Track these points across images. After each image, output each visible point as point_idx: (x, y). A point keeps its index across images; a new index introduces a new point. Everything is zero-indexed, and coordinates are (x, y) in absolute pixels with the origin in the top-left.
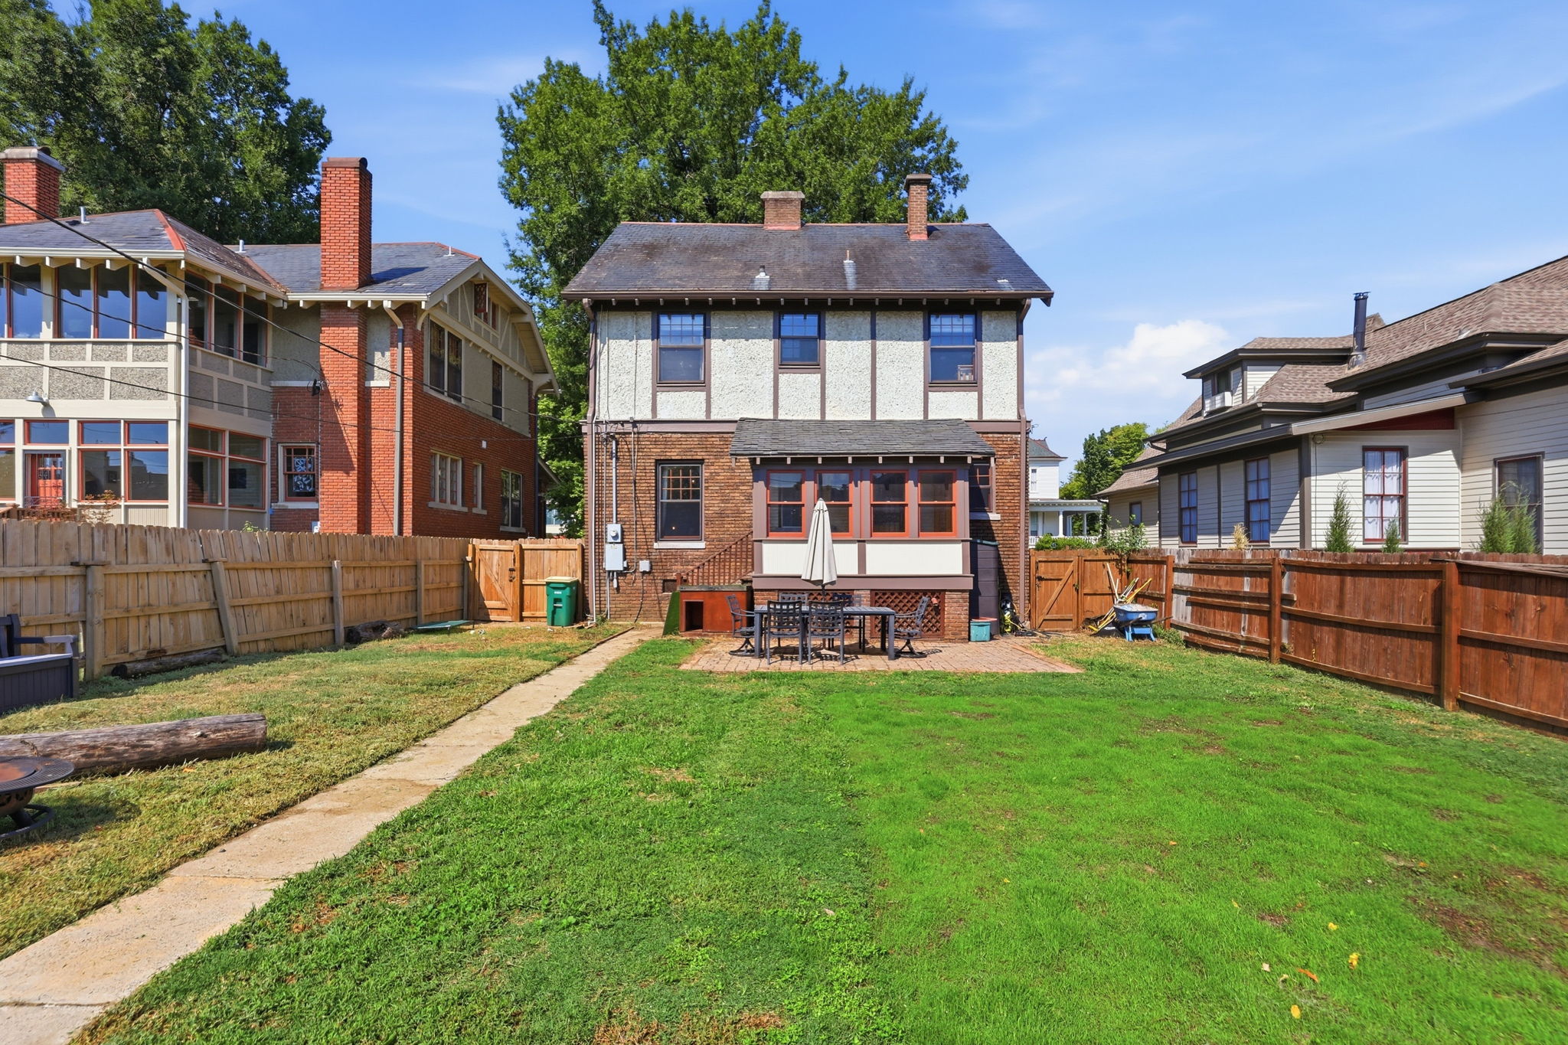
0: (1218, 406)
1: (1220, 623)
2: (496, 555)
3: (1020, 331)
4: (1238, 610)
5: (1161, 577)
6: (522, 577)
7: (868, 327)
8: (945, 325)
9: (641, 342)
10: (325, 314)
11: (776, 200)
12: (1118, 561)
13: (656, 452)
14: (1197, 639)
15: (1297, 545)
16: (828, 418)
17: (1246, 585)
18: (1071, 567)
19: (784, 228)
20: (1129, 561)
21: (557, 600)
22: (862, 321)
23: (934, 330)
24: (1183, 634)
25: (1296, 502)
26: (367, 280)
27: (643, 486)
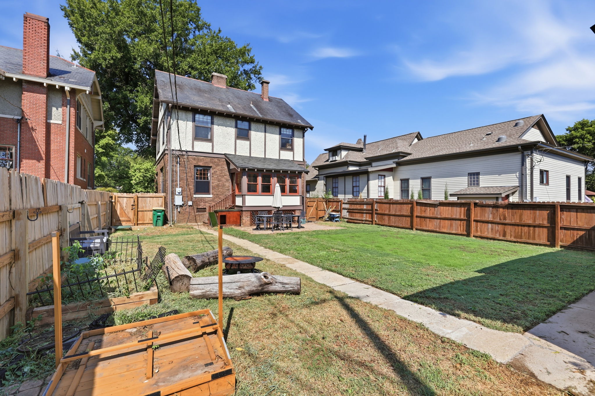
0: (334, 159)
1: (358, 216)
2: (125, 199)
3: (304, 136)
4: (363, 213)
5: (338, 205)
6: (138, 208)
7: (264, 129)
8: (284, 131)
9: (188, 122)
10: (25, 86)
11: (218, 76)
12: (326, 202)
13: (195, 163)
14: (351, 221)
15: (367, 197)
16: (252, 156)
17: (365, 207)
18: (315, 203)
19: (221, 87)
20: (329, 202)
21: (159, 216)
22: (262, 126)
23: (282, 132)
24: (346, 220)
25: (366, 187)
26: (51, 74)
27: (190, 174)
